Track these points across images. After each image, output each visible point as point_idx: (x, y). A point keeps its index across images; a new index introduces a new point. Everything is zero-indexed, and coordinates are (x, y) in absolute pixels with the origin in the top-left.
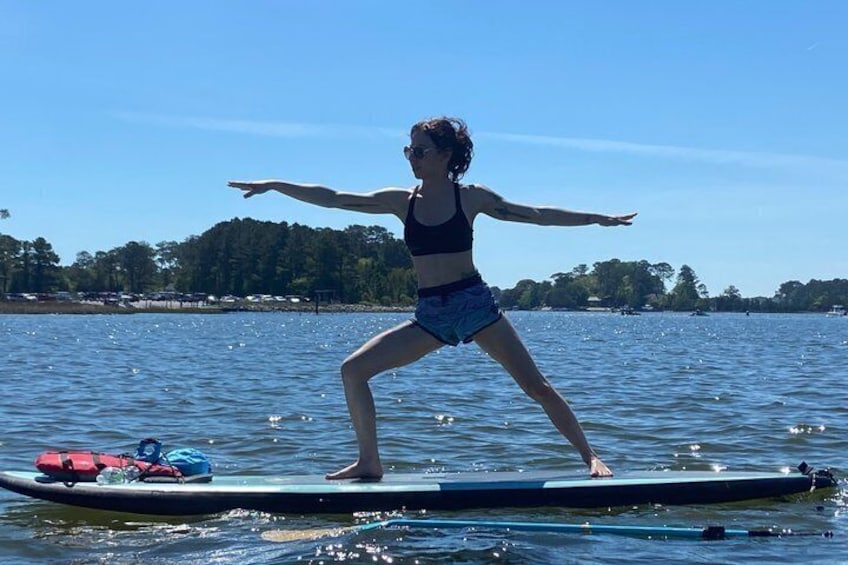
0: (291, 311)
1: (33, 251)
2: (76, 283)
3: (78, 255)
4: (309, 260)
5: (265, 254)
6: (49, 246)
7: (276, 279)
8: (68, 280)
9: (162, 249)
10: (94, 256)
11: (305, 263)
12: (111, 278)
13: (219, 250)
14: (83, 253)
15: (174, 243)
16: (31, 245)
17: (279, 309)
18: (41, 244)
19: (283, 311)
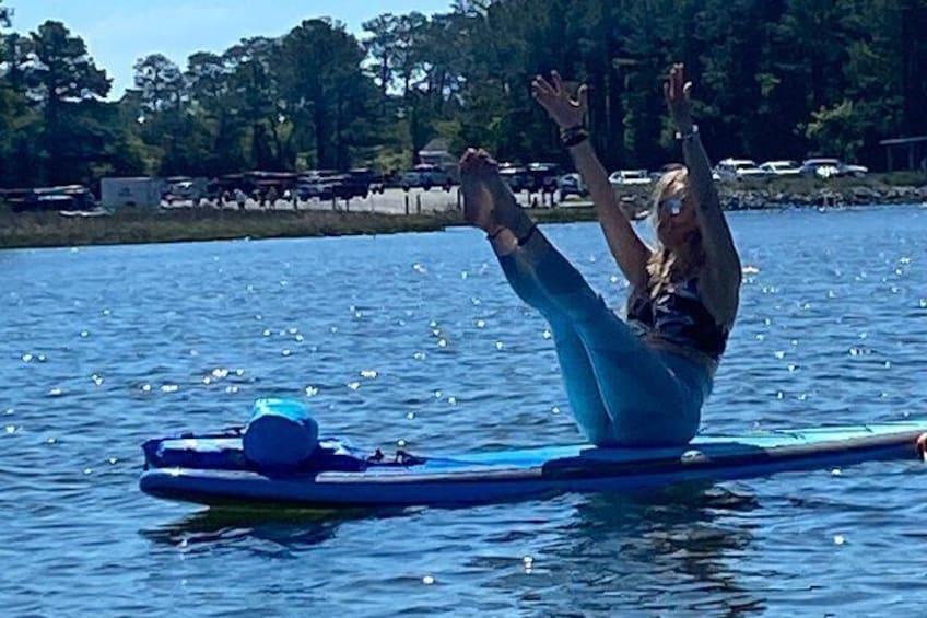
0: (820, 202)
1: (33, 62)
2: (161, 151)
3: (139, 68)
4: (859, 50)
5: (722, 40)
6: (79, 46)
7: (764, 109)
8: (139, 142)
9: (383, 39)
10: (184, 69)
11: (846, 58)
12: (260, 130)
13: (582, 33)
14: (152, 61)
15: (416, 16)
16: (27, 46)
17: (786, 200)
18: (55, 40)
19: (799, 203)
